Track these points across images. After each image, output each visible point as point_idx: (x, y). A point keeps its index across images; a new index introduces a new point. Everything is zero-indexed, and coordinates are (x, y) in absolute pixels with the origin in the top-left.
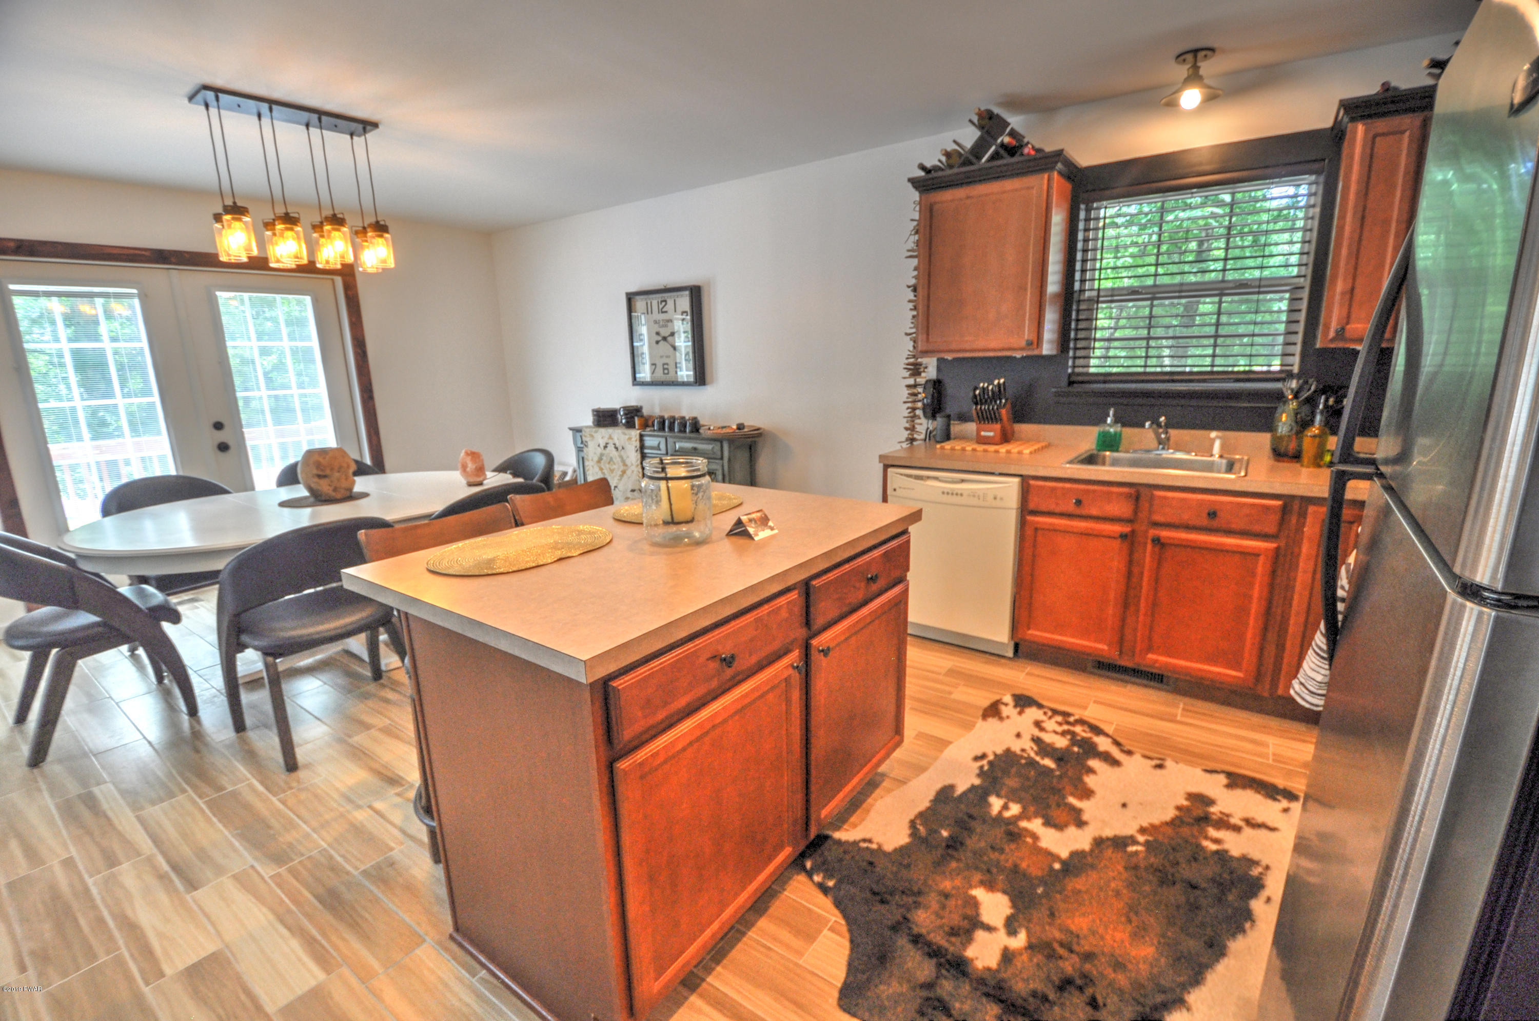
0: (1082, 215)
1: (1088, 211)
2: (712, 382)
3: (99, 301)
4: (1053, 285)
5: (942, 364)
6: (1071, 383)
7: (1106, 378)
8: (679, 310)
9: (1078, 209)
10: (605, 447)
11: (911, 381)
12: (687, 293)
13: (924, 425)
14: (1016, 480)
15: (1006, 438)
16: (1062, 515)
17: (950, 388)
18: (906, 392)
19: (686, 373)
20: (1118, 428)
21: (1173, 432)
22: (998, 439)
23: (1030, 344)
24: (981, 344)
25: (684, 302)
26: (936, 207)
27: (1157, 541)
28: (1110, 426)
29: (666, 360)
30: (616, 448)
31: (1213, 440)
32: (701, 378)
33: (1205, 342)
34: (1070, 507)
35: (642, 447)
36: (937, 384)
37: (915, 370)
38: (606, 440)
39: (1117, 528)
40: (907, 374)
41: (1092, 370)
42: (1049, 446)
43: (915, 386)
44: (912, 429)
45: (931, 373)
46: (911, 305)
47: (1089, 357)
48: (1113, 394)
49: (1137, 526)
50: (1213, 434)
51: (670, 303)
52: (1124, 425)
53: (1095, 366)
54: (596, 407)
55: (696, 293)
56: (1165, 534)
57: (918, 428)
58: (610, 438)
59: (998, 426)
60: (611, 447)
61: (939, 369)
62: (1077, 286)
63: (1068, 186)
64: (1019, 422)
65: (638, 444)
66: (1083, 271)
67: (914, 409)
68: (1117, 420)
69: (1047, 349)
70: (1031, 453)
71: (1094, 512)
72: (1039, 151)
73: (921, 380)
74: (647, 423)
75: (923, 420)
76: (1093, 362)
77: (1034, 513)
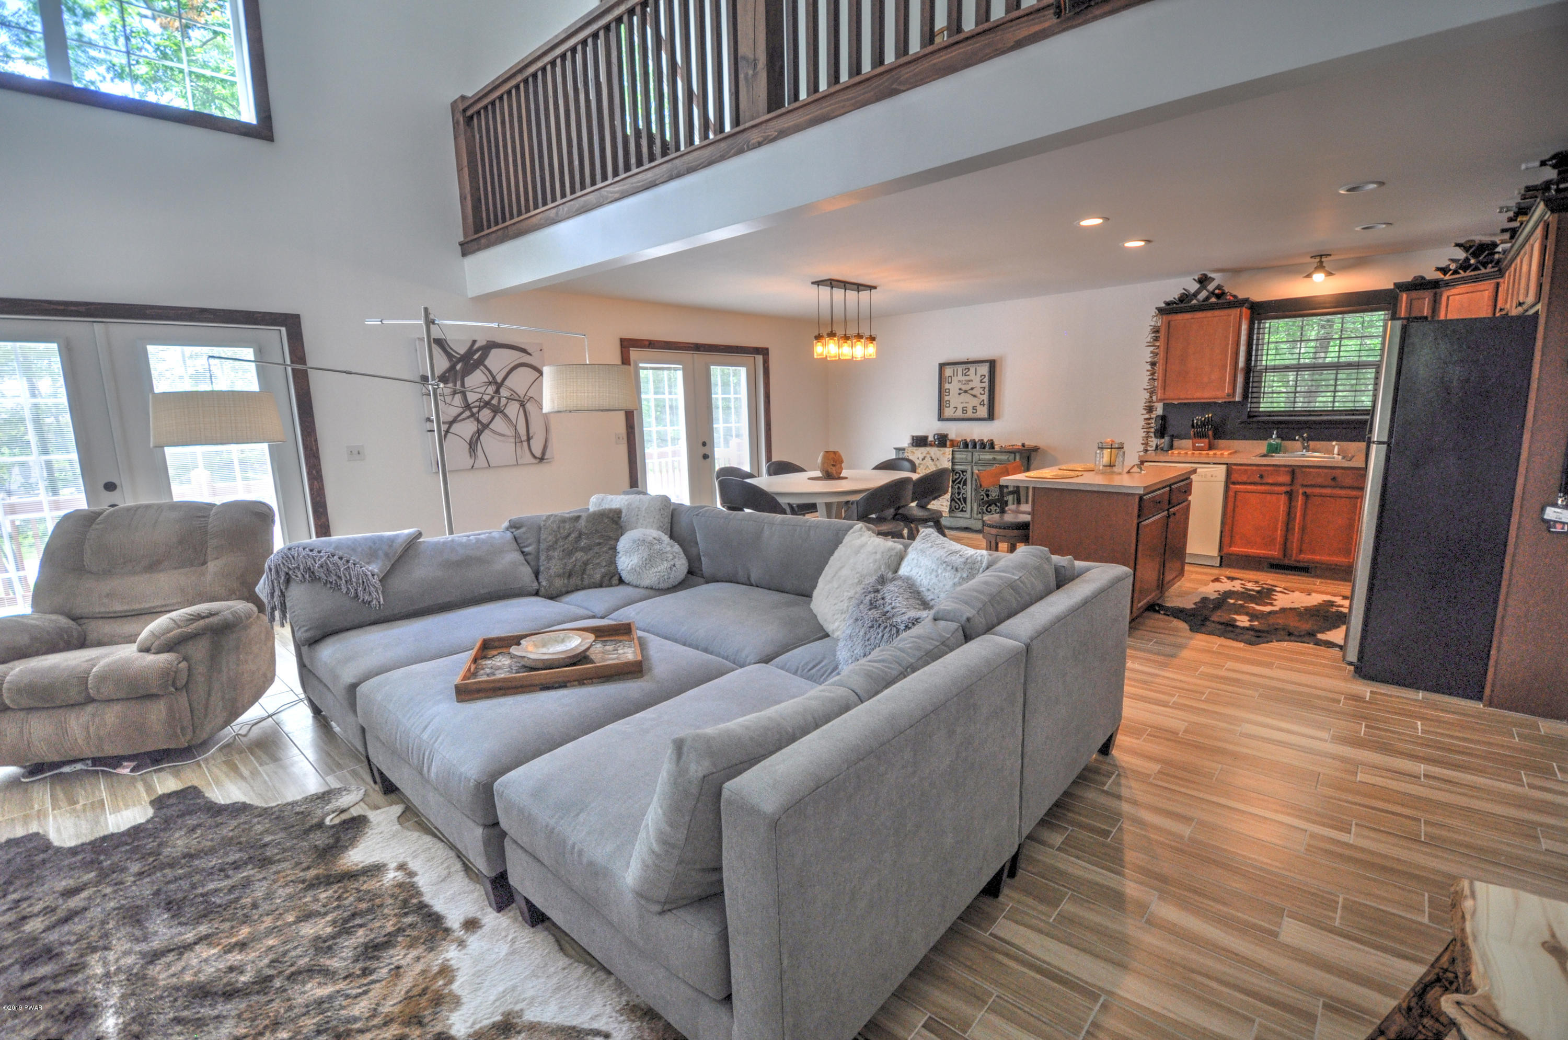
0: (1256, 326)
1: (1259, 324)
2: (999, 418)
3: (666, 372)
4: (1241, 363)
5: (1166, 406)
6: (1249, 417)
7: (1270, 414)
8: (979, 374)
9: (1254, 324)
10: (923, 459)
11: (1147, 416)
12: (988, 364)
13: (1154, 442)
14: (1224, 467)
15: (1211, 447)
16: (1251, 484)
17: (1172, 421)
18: (1143, 423)
19: (983, 412)
20: (1279, 441)
21: (1311, 443)
22: (1207, 447)
23: (1229, 395)
24: (1198, 395)
25: (984, 370)
26: (1172, 323)
27: (1305, 494)
28: (1274, 440)
29: (965, 405)
30: (933, 460)
31: (1334, 447)
32: (991, 416)
33: (1329, 394)
34: (1257, 479)
35: (953, 458)
36: (1163, 418)
37: (1150, 409)
38: (924, 455)
39: (1284, 489)
40: (1145, 412)
41: (1261, 409)
42: (1236, 452)
43: (1149, 419)
44: (1146, 444)
45: (1159, 411)
46: (1149, 373)
47: (1259, 403)
48: (1274, 422)
49: (1293, 488)
50: (1334, 443)
51: (972, 370)
52: (1283, 439)
53: (1264, 407)
54: (915, 434)
55: (992, 364)
56: (1309, 491)
57: (1151, 443)
58: (928, 453)
59: (1207, 440)
60: (928, 459)
61: (1164, 409)
62: (1253, 363)
63: (1249, 311)
64: (1220, 438)
65: (950, 457)
66: (1256, 356)
67: (1148, 432)
68: (1278, 437)
69: (1238, 398)
70: (1230, 454)
71: (1270, 481)
72: (1235, 296)
73: (1153, 416)
74: (953, 444)
75: (1153, 439)
76: (1262, 405)
77: (1234, 483)
